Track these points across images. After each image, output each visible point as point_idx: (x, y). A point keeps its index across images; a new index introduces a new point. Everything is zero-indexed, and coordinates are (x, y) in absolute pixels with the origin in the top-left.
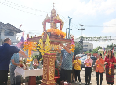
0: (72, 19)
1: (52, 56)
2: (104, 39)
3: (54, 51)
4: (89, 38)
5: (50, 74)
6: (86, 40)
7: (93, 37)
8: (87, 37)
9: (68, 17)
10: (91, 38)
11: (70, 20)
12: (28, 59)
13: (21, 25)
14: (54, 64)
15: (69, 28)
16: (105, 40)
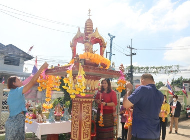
0: (115, 37)
1: (88, 100)
2: (168, 70)
3: (90, 91)
4: (143, 68)
5: (85, 130)
6: (138, 72)
7: (150, 67)
8: (140, 67)
9: (109, 35)
10: (146, 70)
11: (112, 39)
12: (45, 105)
13: (32, 48)
14: (90, 113)
15: (110, 53)
16: (170, 72)
